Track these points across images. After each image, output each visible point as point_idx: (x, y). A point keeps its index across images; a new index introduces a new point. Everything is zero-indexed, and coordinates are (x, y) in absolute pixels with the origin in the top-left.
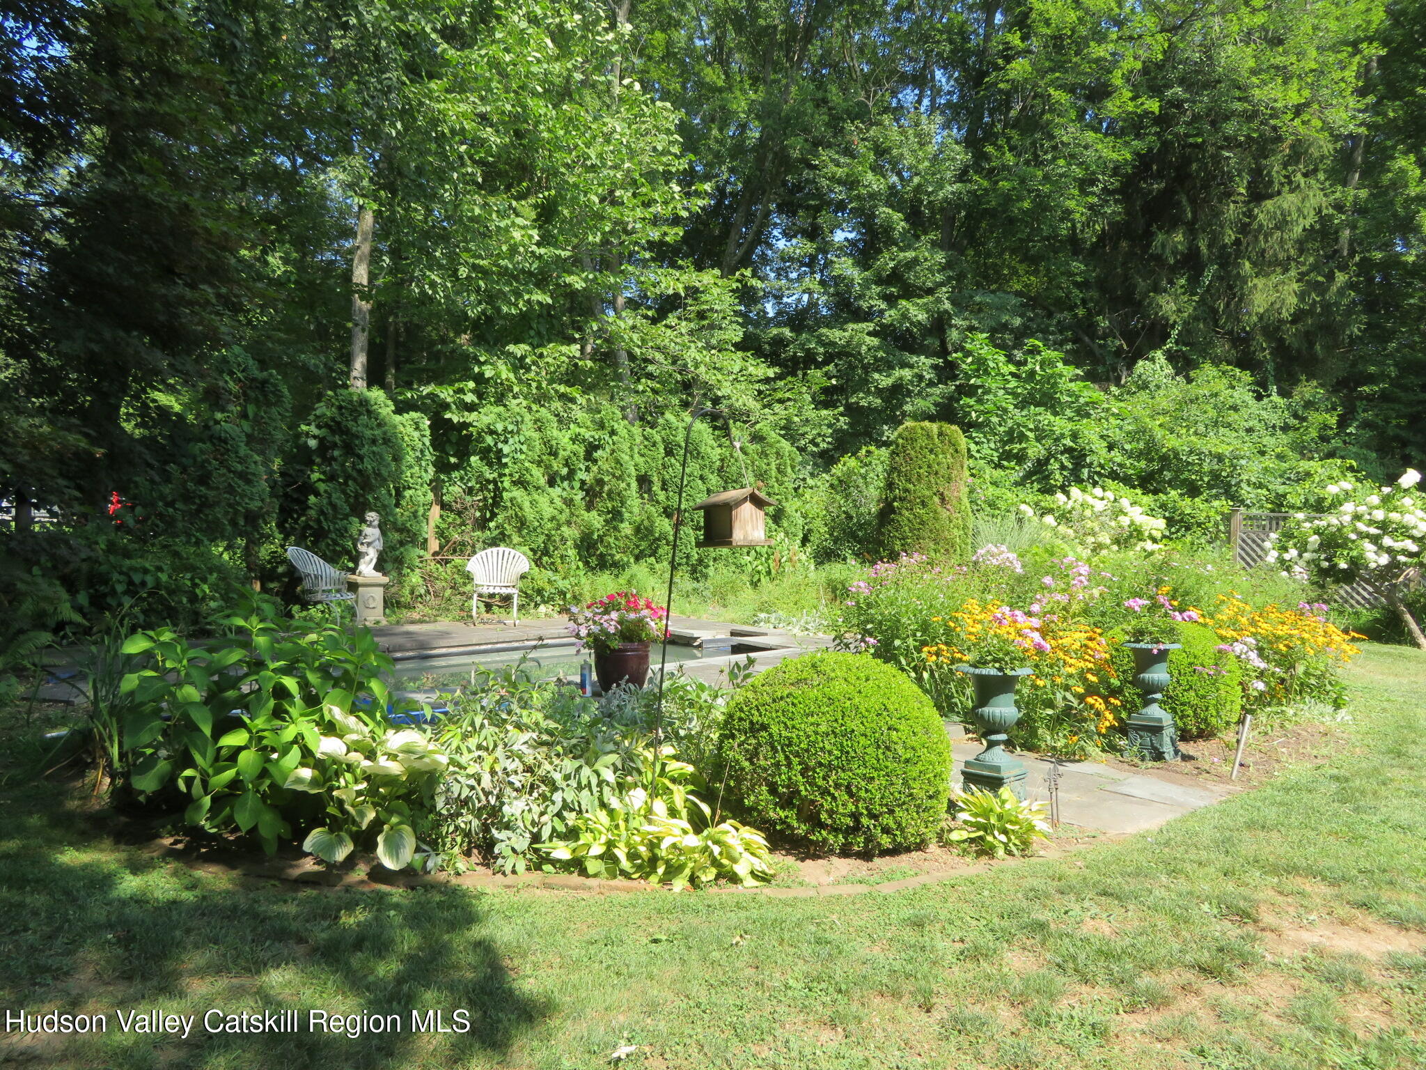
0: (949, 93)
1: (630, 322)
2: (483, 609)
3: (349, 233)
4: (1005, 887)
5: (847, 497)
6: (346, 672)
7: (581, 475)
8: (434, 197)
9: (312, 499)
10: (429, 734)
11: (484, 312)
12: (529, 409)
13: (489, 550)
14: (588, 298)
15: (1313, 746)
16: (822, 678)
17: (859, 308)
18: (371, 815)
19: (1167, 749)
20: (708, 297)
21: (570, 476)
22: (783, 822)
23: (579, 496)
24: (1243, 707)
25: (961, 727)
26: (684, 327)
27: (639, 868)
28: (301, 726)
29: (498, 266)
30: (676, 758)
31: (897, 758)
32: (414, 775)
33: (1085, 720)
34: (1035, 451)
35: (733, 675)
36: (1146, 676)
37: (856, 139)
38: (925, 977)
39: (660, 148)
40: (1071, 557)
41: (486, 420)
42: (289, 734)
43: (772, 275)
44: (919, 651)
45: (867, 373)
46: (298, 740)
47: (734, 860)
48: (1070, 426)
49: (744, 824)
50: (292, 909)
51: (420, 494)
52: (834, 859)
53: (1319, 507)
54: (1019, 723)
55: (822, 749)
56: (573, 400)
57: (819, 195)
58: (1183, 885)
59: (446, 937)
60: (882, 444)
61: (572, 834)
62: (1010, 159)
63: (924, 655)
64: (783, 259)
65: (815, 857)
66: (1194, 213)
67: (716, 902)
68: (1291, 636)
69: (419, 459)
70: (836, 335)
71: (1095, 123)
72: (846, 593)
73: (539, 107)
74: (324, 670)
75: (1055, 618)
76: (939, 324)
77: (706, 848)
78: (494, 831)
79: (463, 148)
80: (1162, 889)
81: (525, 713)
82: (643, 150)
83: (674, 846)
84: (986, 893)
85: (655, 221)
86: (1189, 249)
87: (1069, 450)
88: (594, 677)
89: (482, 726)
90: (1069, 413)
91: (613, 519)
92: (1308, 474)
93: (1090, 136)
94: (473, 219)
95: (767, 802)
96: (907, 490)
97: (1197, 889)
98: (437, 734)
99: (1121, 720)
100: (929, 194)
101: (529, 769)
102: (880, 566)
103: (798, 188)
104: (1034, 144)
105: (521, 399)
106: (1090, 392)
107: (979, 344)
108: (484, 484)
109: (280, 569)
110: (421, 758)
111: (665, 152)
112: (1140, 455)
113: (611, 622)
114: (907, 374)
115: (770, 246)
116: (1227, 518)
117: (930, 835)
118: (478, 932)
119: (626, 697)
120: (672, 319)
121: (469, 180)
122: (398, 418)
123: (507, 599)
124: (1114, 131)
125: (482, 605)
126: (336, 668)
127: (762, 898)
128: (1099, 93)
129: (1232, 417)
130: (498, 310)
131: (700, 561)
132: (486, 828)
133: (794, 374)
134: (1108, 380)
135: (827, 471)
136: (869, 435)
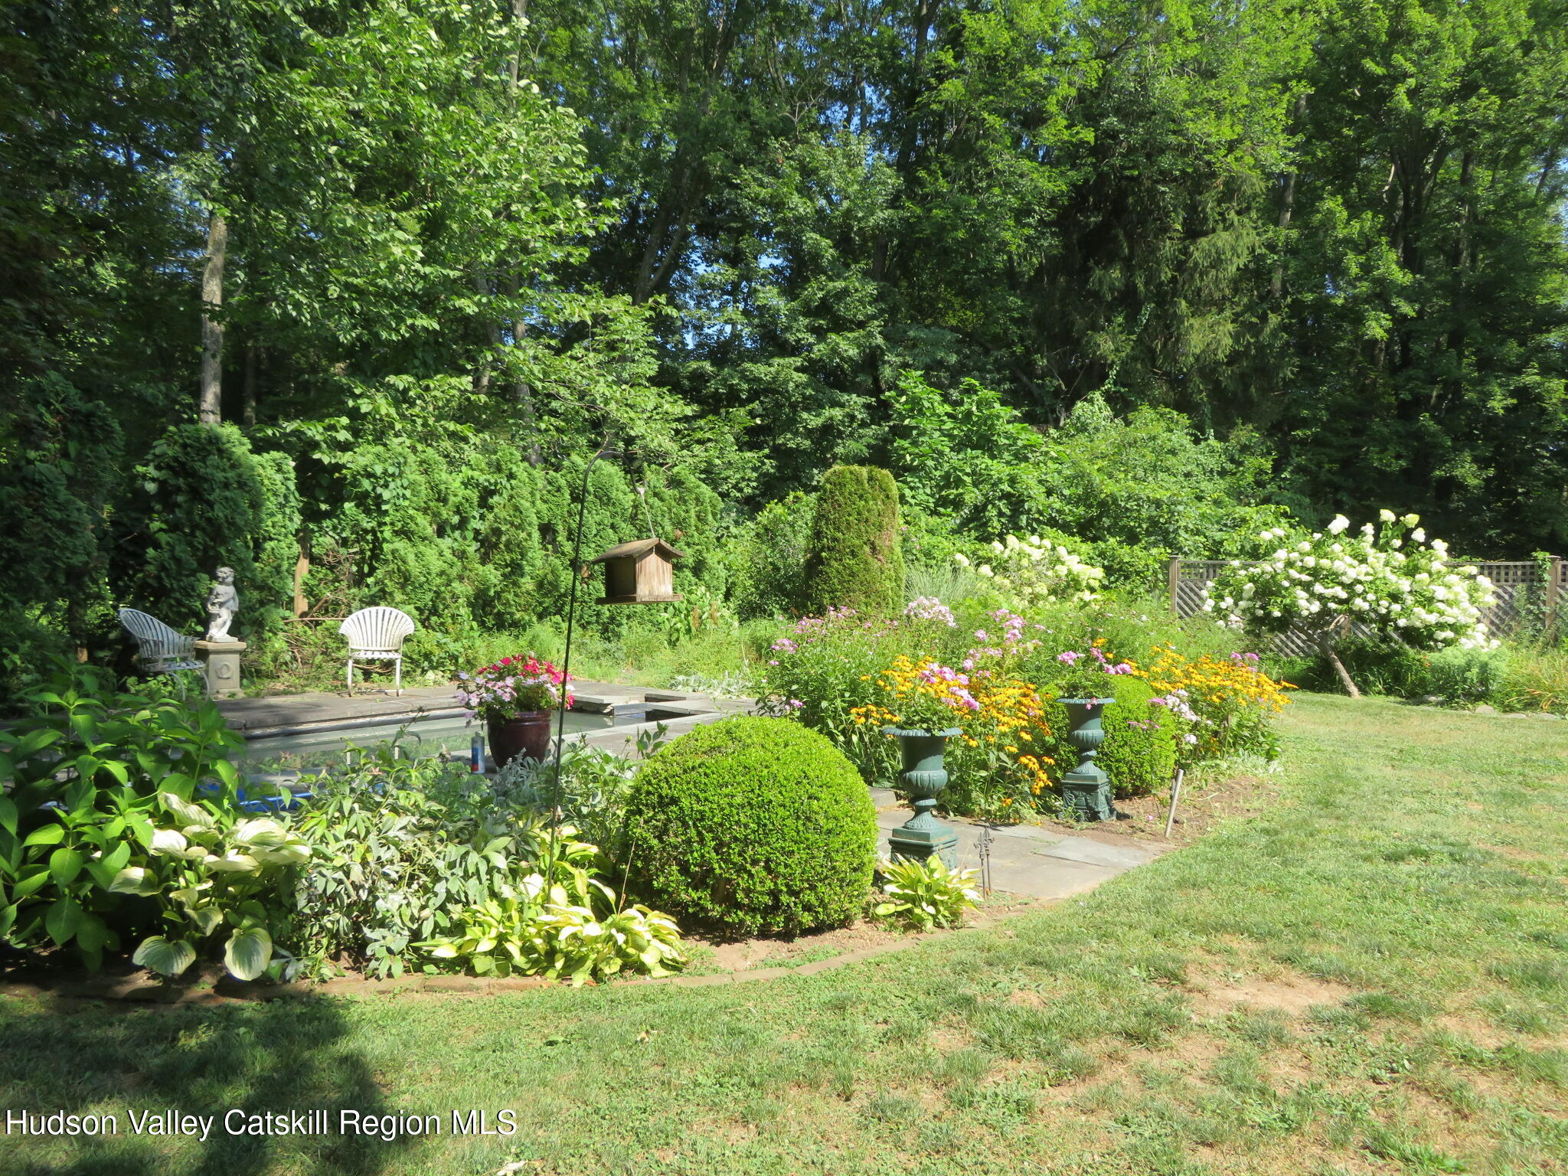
0: (880, 112)
1: (531, 352)
2: (360, 677)
3: (199, 242)
4: (932, 962)
5: (774, 546)
6: (187, 754)
7: (475, 524)
8: (298, 204)
9: (151, 552)
10: (288, 822)
11: (359, 338)
12: (414, 449)
13: (366, 610)
14: (484, 325)
15: (1246, 800)
16: (738, 745)
17: (786, 341)
18: (218, 919)
19: (1103, 808)
20: (620, 327)
21: (462, 525)
22: (696, 904)
23: (472, 548)
24: (1177, 762)
25: (891, 794)
26: (592, 358)
27: (535, 963)
28: (130, 818)
29: (376, 285)
30: (579, 838)
31: (818, 829)
32: (270, 870)
33: (1018, 781)
34: (972, 496)
35: (642, 744)
36: (1081, 732)
37: (781, 157)
38: (844, 1064)
39: (562, 159)
40: (1005, 608)
41: (362, 461)
42: (115, 828)
43: (692, 303)
44: (848, 713)
45: (795, 412)
46: (127, 834)
47: (641, 949)
48: (1007, 470)
49: (653, 908)
50: (119, 1032)
51: (285, 546)
52: (752, 942)
53: (1255, 553)
54: (952, 787)
55: (738, 823)
56: (465, 440)
57: (741, 217)
58: (1112, 949)
59: (307, 1054)
60: (809, 489)
61: (457, 929)
62: (943, 185)
63: (852, 717)
64: (703, 286)
65: (731, 940)
66: (1131, 248)
67: (621, 996)
68: (1224, 687)
69: (282, 506)
70: (760, 370)
71: (1031, 151)
72: (770, 654)
73: (422, 107)
74: (160, 753)
75: (987, 674)
76: (872, 360)
77: (610, 938)
78: (366, 930)
79: (333, 149)
80: (1092, 955)
81: (402, 794)
82: (543, 160)
83: (574, 936)
84: (913, 969)
85: (559, 239)
86: (1127, 286)
87: (1006, 496)
88: (488, 751)
89: (352, 811)
90: (1006, 456)
91: (512, 573)
92: (1244, 520)
93: (1026, 164)
94: (345, 231)
95: (678, 882)
96: (835, 539)
97: (1126, 953)
98: (298, 822)
99: (1056, 780)
100: (859, 220)
101: (407, 858)
102: (806, 622)
103: (719, 208)
104: (968, 169)
105: (404, 438)
106: (1029, 435)
107: (913, 382)
108: (361, 534)
109: (112, 635)
110: (278, 850)
111: (568, 164)
112: (1078, 501)
113: (506, 689)
114: (837, 413)
115: (689, 271)
116: (1165, 566)
117: (854, 911)
118: (345, 1046)
119: (524, 772)
120: (578, 350)
121: (339, 186)
122: (256, 458)
123: (389, 665)
124: (1051, 160)
125: (359, 673)
126: (175, 749)
127: (671, 989)
128: (1034, 119)
129: (1171, 461)
130: (377, 336)
131: (612, 619)
132: (356, 927)
133: (716, 413)
134: (1046, 422)
135: (752, 519)
136: (798, 479)
